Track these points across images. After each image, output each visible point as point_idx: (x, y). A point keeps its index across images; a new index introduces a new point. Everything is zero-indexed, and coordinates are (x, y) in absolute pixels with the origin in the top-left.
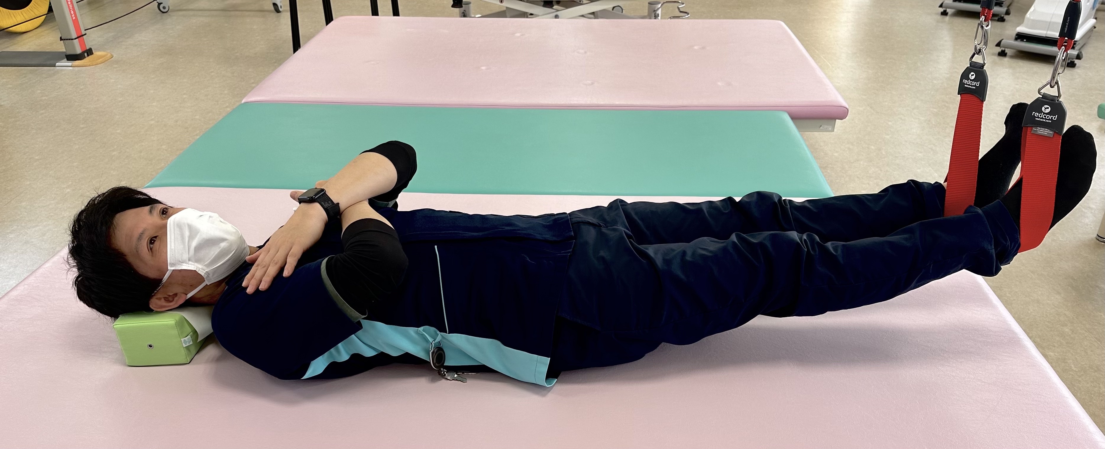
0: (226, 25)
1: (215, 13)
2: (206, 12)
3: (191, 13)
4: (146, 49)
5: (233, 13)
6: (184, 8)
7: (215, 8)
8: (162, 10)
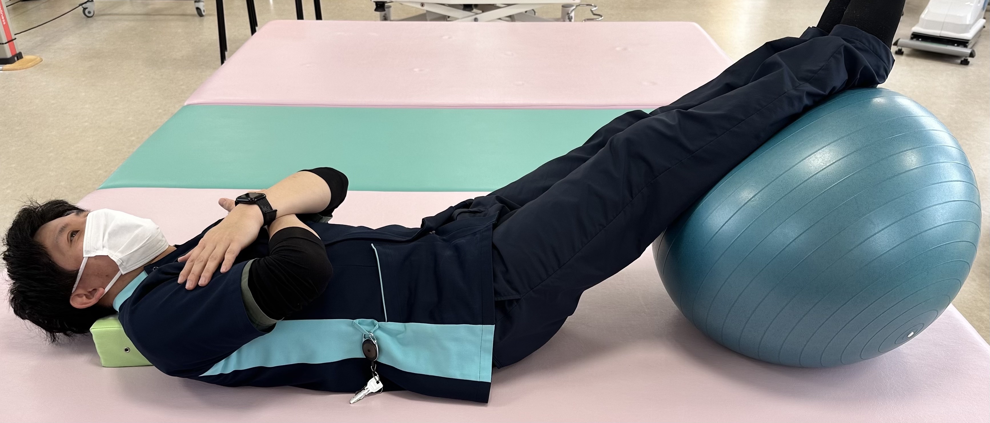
0: (151, 29)
1: (139, 17)
2: (131, 16)
3: (116, 17)
4: (74, 53)
5: (157, 17)
6: (109, 12)
7: (139, 12)
8: (88, 15)
